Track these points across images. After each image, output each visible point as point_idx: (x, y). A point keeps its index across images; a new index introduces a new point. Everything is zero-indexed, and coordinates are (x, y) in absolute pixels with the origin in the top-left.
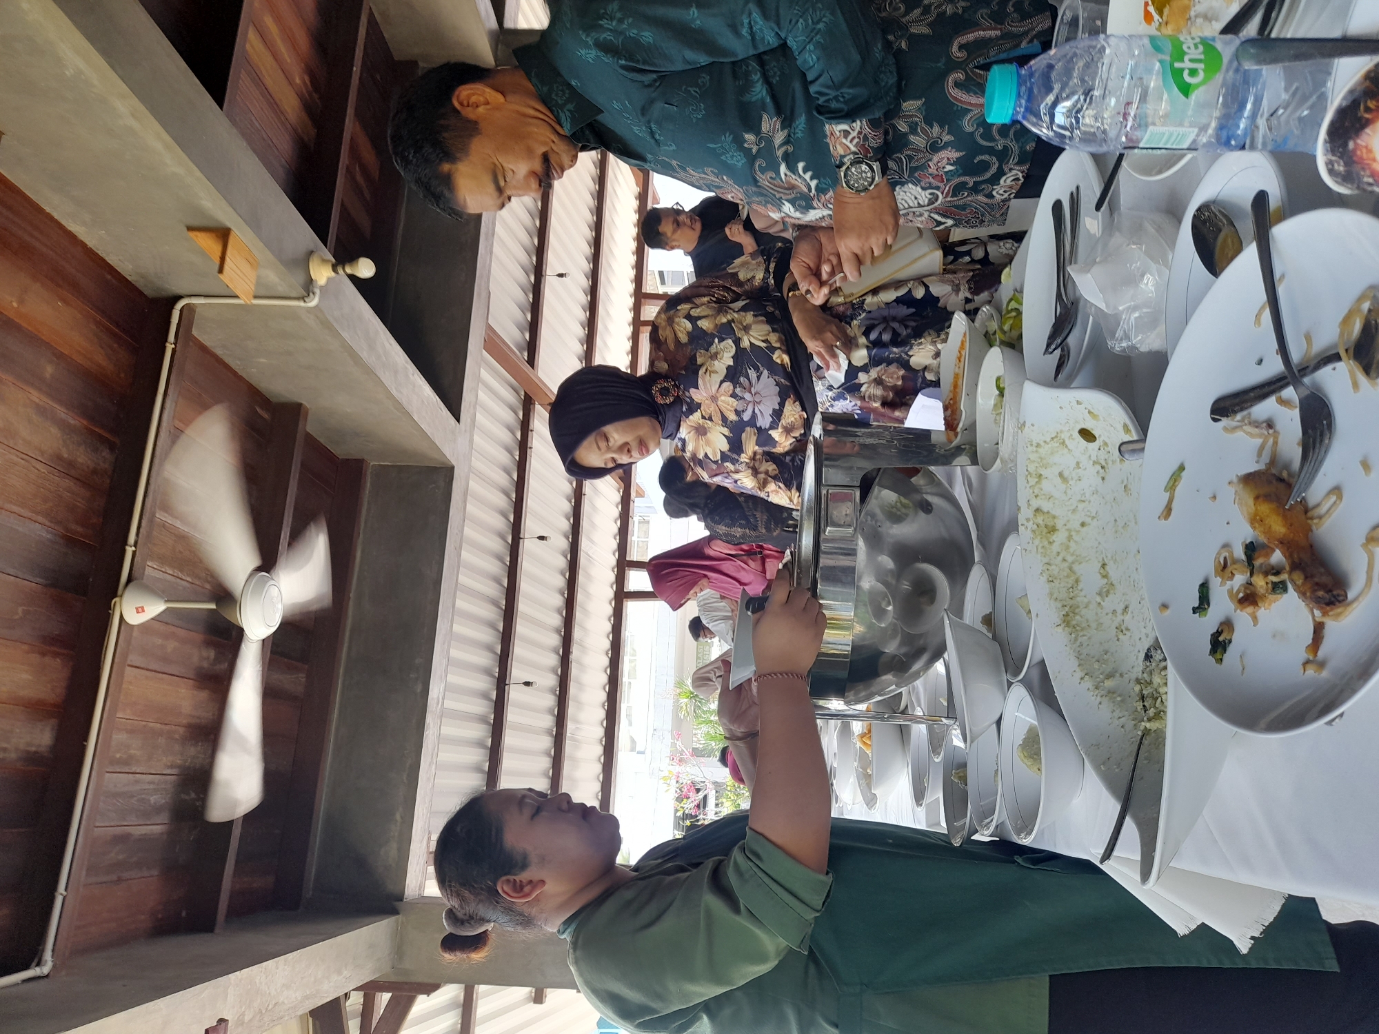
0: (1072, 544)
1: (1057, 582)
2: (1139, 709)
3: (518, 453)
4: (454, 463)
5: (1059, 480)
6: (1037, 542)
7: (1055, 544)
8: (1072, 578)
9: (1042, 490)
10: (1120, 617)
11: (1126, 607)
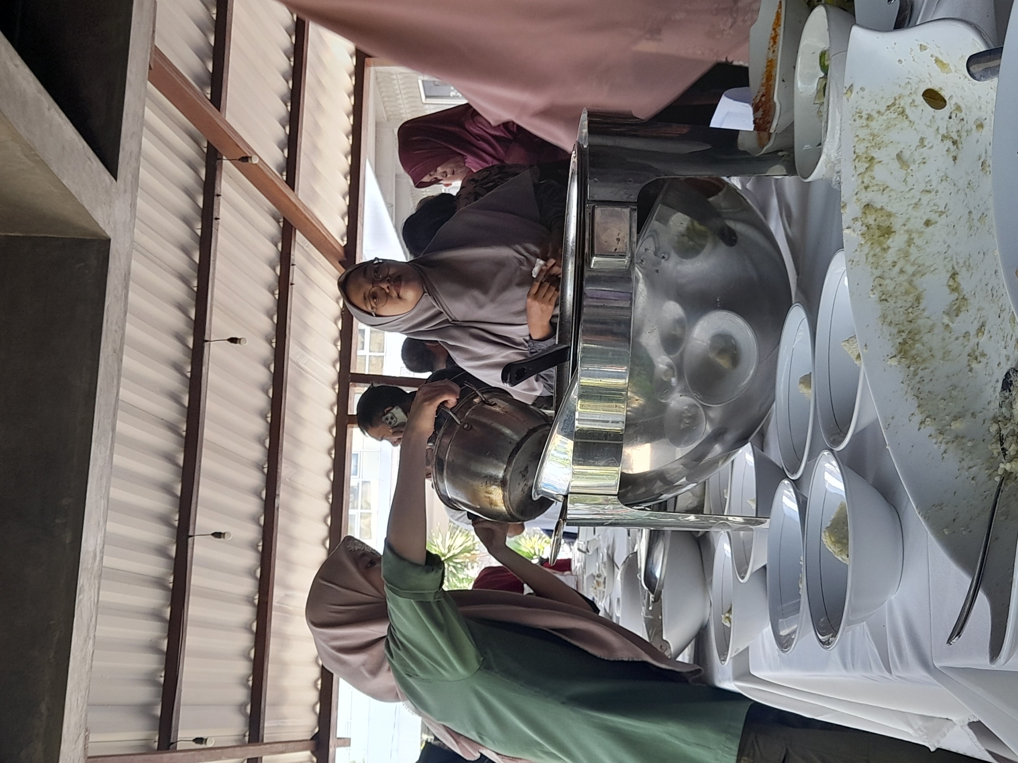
0: (913, 250)
1: (891, 301)
2: (995, 453)
3: (200, 226)
4: (109, 233)
5: (896, 165)
6: (866, 249)
7: (890, 251)
8: (912, 295)
9: (874, 178)
10: (974, 340)
11: (983, 325)
